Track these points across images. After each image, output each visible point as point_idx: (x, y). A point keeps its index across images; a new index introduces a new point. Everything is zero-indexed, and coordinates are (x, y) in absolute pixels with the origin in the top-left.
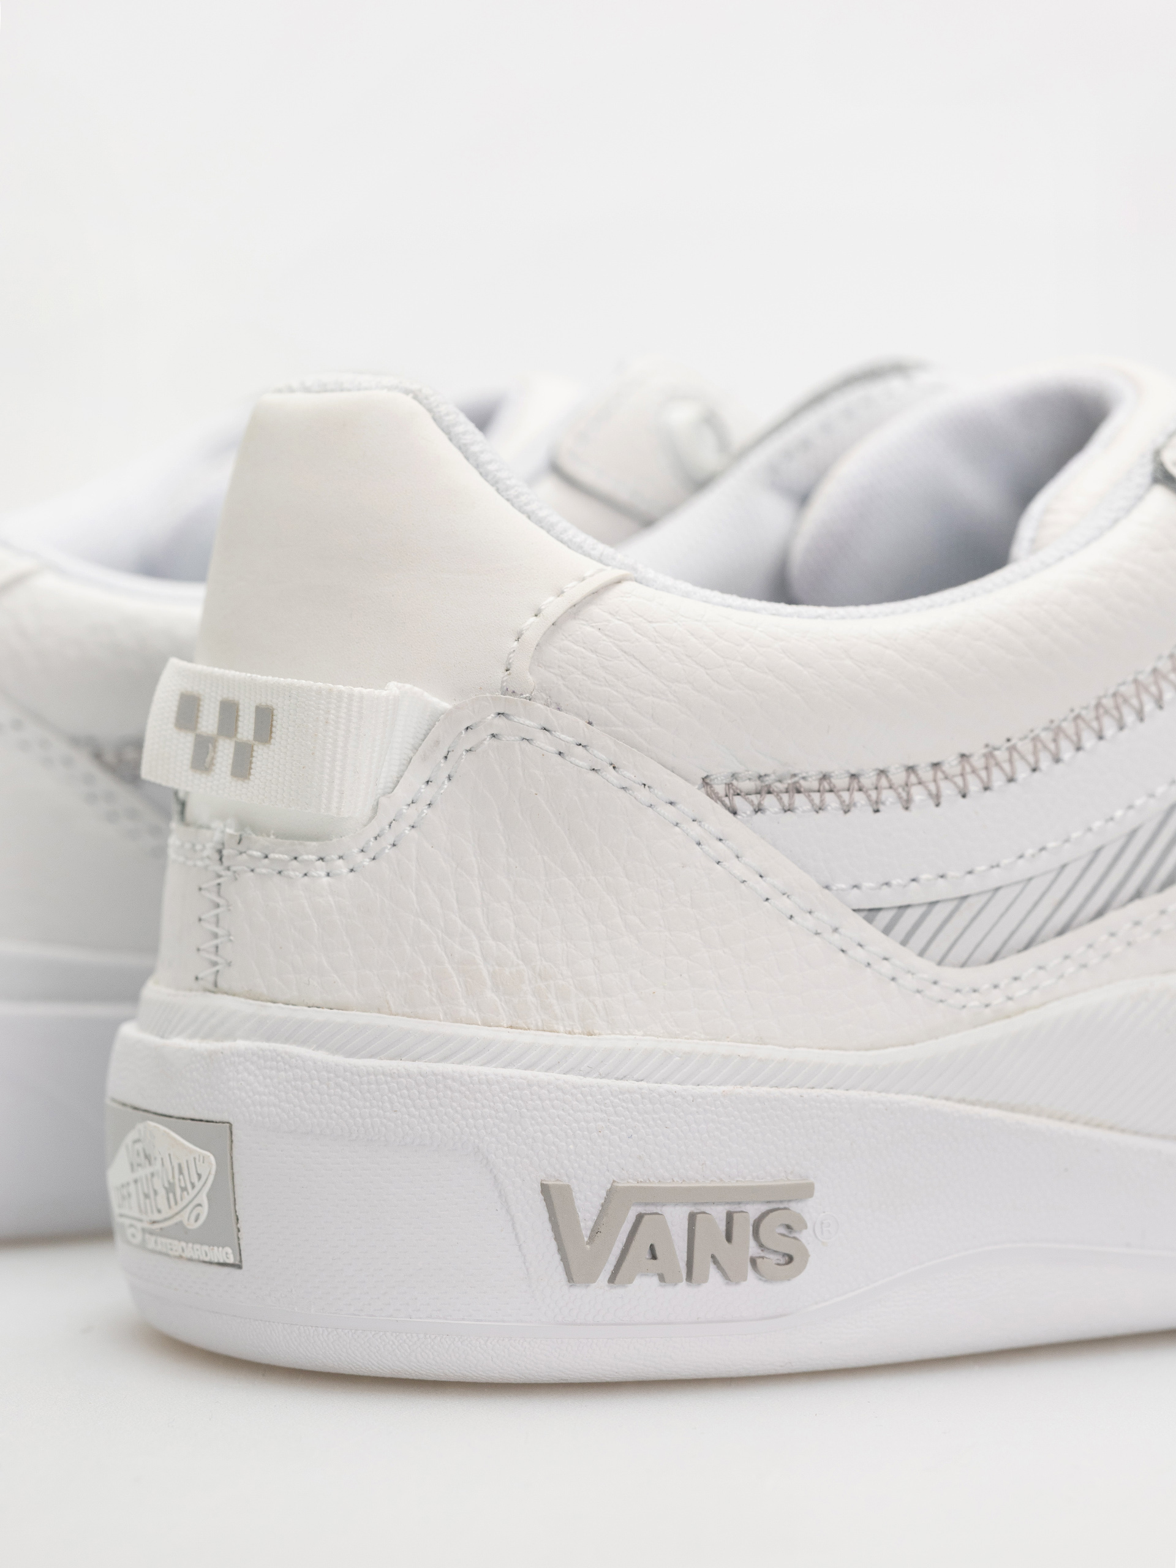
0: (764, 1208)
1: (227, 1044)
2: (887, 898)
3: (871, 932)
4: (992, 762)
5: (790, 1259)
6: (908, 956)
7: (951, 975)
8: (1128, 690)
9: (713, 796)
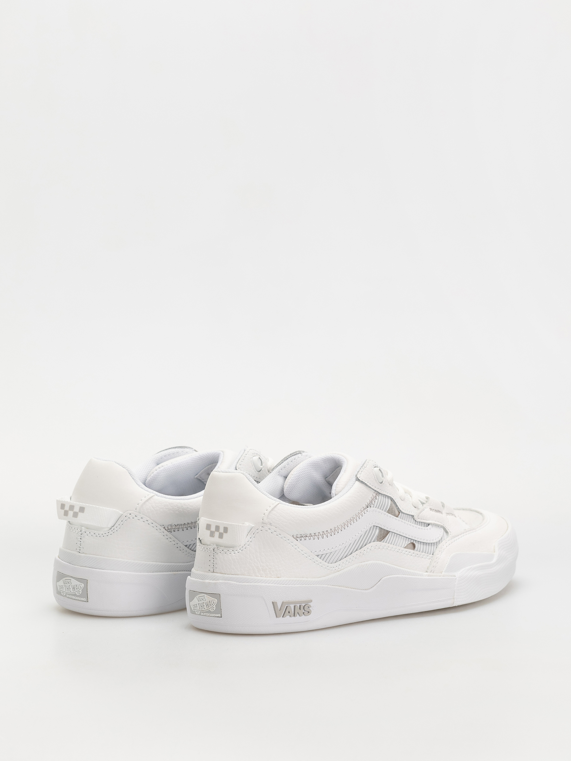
0: (305, 604)
1: (218, 581)
2: (320, 553)
3: (318, 559)
4: (335, 530)
5: (309, 612)
6: (323, 562)
7: (330, 565)
8: (355, 516)
9: (294, 538)
